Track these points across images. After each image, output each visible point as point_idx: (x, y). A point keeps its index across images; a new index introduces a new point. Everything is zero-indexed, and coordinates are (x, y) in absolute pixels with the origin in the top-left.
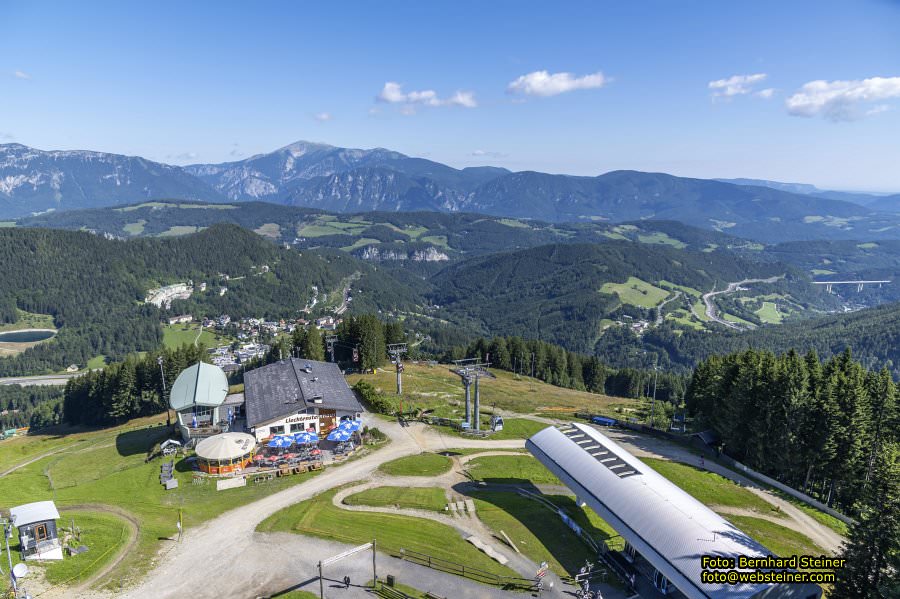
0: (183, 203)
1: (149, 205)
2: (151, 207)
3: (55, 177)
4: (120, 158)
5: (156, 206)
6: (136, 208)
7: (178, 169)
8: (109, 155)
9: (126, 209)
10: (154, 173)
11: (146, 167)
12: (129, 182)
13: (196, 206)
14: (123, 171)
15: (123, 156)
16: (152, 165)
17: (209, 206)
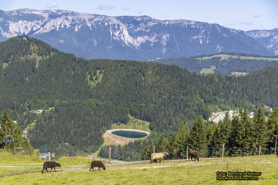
0: (243, 55)
1: (219, 56)
2: (220, 58)
3: (164, 37)
4: (205, 24)
5: (224, 57)
6: (210, 58)
7: (242, 32)
8: (198, 22)
9: (204, 58)
10: (225, 35)
11: (220, 31)
12: (208, 41)
13: (251, 58)
14: (206, 34)
15: (207, 23)
16: (224, 30)
17: (261, 58)
